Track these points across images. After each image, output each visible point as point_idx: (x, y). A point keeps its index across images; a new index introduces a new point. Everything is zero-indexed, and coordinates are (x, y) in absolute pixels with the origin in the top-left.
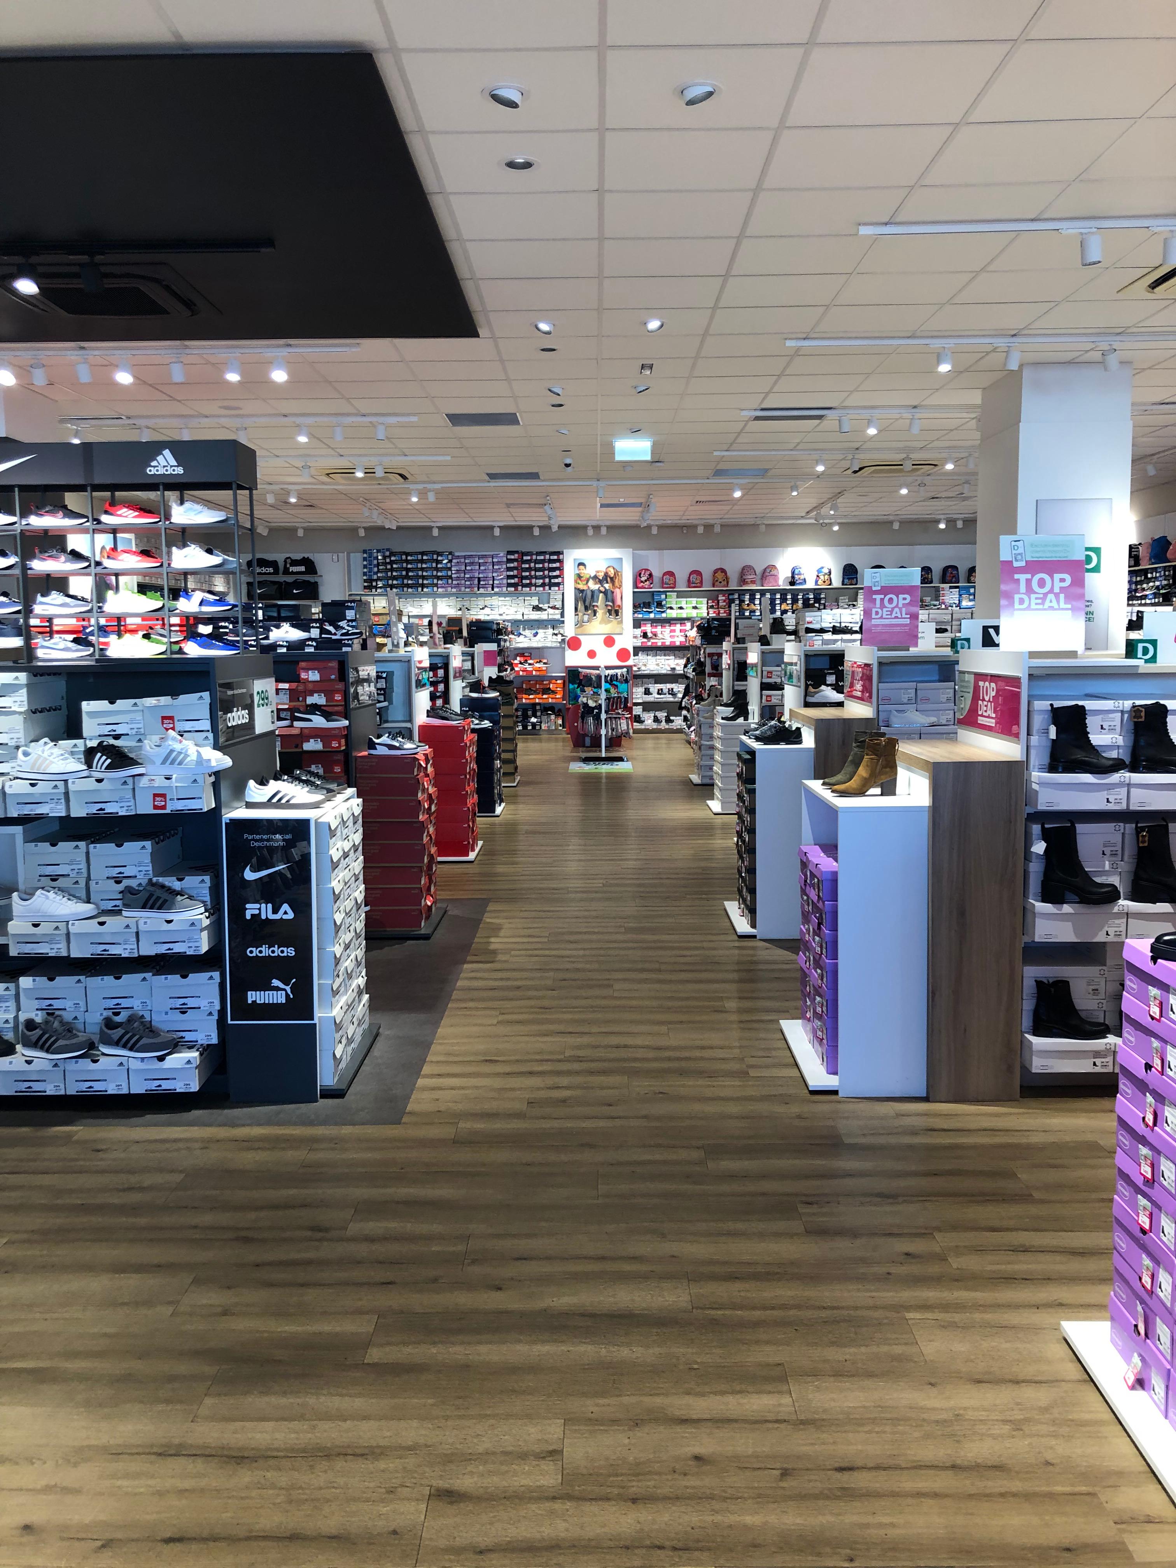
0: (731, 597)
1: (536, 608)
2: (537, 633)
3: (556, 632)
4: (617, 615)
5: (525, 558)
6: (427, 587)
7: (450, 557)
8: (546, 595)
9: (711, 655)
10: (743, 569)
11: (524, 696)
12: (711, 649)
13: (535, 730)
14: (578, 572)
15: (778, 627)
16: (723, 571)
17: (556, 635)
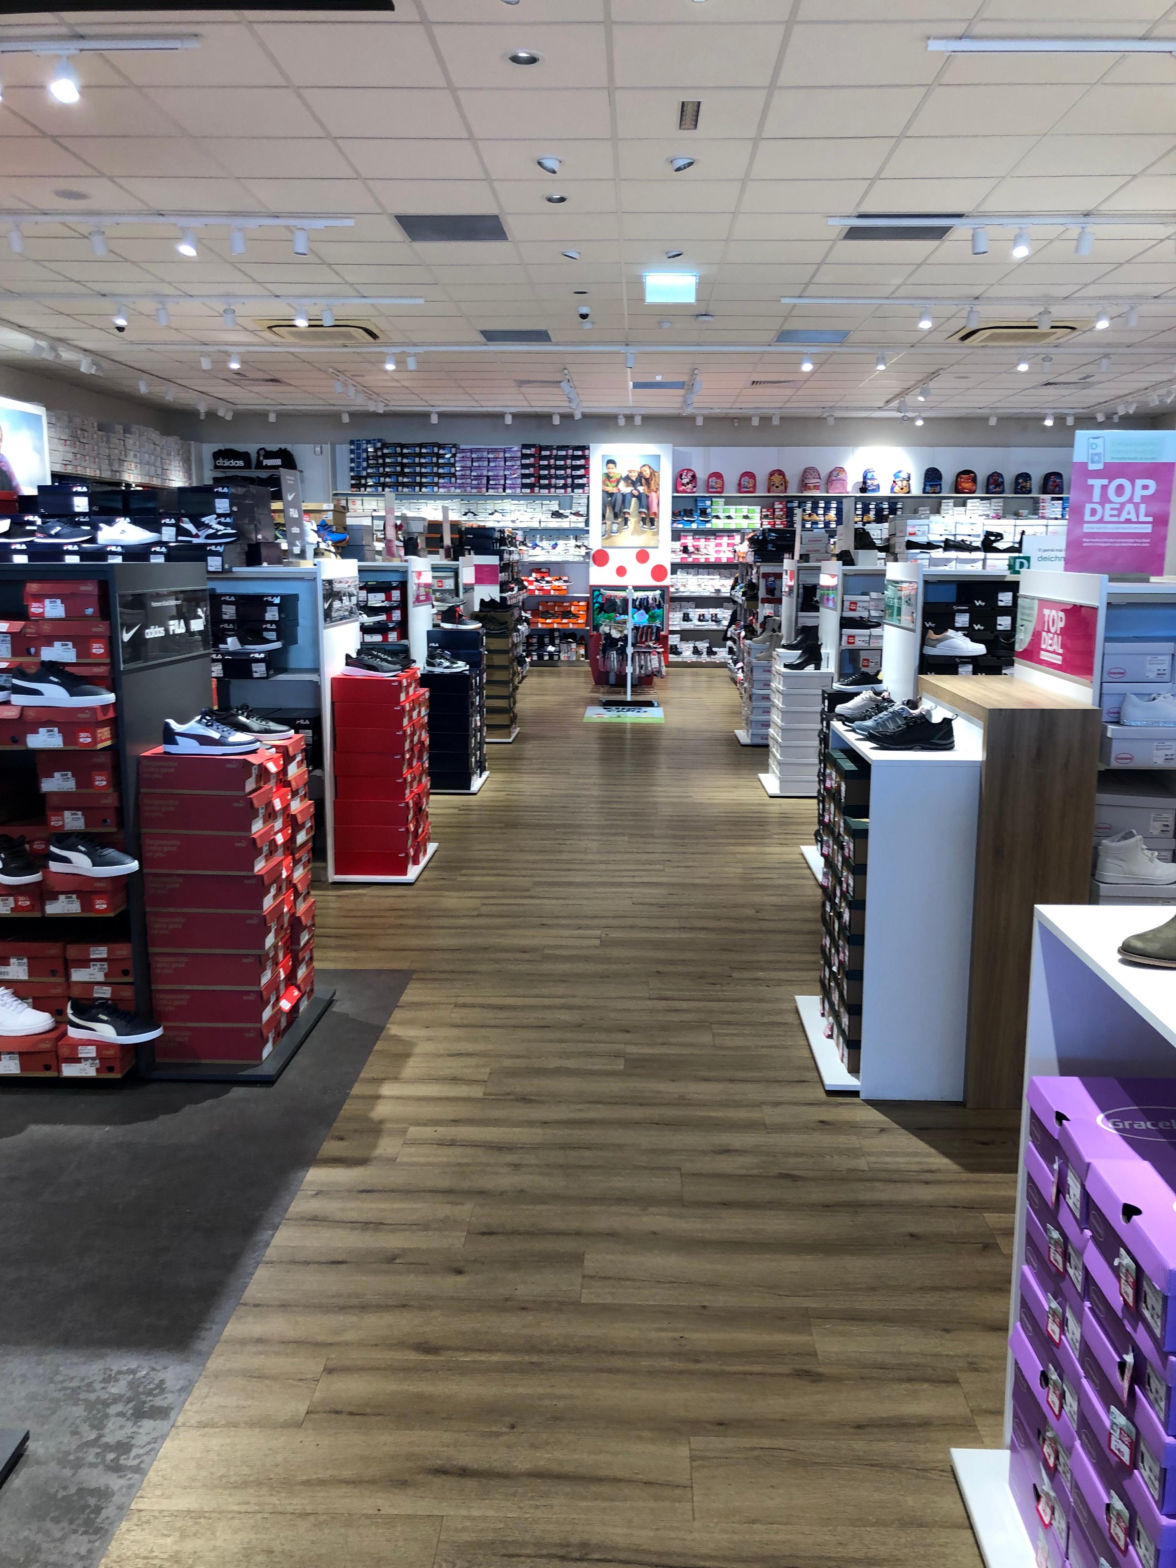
0: (789, 505)
1: (556, 514)
2: (556, 544)
3: (579, 544)
4: (653, 524)
5: (543, 453)
6: (426, 487)
7: (453, 450)
8: (568, 499)
9: (766, 576)
10: (805, 471)
11: (540, 620)
12: (766, 568)
13: (553, 661)
14: (606, 471)
15: (863, 540)
16: (780, 473)
17: (579, 547)
